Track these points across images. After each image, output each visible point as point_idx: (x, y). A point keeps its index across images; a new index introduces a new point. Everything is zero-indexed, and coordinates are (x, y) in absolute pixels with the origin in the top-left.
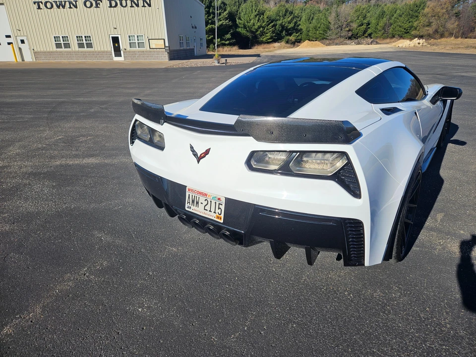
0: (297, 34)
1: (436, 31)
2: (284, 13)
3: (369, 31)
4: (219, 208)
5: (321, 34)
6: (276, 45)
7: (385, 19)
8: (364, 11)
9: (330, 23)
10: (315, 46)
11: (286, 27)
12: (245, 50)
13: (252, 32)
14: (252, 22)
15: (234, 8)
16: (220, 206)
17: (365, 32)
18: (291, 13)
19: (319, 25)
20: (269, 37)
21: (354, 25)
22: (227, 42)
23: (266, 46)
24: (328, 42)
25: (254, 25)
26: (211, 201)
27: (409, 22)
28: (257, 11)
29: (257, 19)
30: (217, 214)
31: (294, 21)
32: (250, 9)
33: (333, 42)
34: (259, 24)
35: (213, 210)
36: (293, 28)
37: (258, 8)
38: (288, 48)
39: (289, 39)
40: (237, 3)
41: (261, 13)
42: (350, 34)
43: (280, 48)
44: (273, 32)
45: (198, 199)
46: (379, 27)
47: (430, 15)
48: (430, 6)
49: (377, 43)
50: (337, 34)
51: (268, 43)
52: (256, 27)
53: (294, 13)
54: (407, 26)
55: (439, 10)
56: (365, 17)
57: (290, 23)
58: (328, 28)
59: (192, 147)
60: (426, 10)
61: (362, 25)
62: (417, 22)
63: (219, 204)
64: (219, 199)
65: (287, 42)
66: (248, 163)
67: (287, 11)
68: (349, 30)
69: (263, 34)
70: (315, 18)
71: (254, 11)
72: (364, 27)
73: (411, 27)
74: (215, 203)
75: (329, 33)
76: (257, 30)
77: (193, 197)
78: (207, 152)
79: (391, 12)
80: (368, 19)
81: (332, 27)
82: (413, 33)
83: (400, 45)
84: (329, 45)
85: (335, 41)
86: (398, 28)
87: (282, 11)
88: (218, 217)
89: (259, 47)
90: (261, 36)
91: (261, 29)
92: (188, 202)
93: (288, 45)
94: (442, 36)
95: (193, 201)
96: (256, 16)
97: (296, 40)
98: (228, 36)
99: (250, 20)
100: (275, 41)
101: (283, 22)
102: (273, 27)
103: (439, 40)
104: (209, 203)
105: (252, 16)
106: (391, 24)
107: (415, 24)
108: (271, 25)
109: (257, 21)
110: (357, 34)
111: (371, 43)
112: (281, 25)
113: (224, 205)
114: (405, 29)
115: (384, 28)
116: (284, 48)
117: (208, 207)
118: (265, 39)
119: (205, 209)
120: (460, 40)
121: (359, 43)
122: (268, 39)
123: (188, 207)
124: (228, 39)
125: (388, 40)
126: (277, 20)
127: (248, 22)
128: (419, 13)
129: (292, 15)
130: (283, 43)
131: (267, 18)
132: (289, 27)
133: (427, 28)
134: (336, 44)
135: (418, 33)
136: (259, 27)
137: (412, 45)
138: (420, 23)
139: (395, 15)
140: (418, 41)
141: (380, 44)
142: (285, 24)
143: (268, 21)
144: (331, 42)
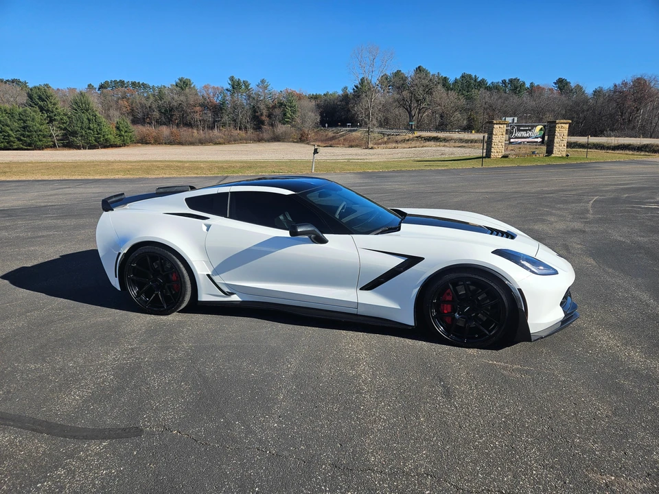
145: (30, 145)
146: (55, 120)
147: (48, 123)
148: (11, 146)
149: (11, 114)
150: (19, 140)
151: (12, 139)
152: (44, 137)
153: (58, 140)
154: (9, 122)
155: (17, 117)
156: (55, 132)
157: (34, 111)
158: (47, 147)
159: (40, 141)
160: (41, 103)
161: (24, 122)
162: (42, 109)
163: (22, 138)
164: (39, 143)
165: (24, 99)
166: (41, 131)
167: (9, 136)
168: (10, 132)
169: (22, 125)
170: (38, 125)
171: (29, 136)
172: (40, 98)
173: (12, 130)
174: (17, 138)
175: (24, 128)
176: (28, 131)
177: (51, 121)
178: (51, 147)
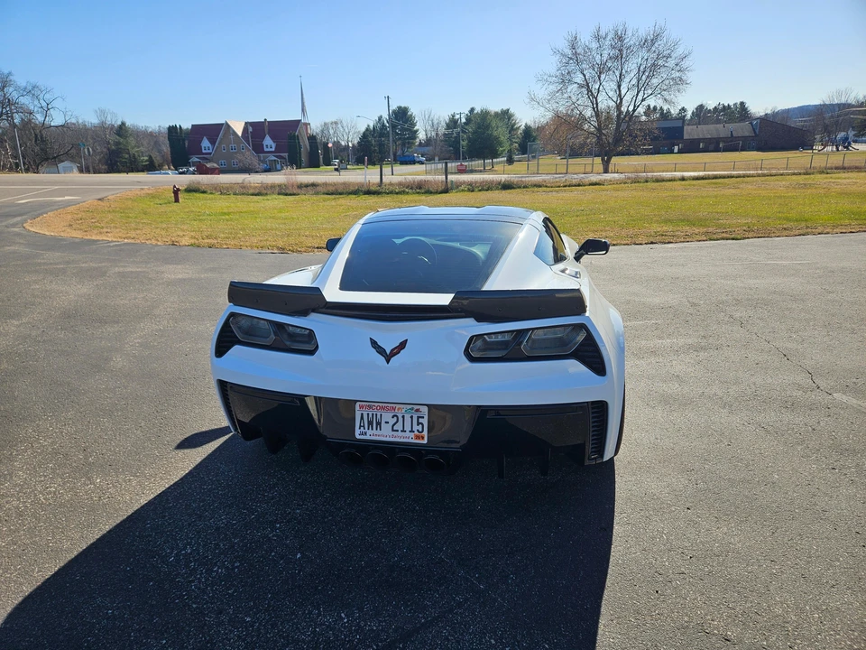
4: (418, 424)
16: (421, 420)
26: (403, 417)
30: (416, 433)
35: (408, 428)
45: (379, 416)
59: (374, 343)
63: (418, 418)
64: (417, 410)
66: (467, 353)
74: (412, 417)
77: (370, 416)
78: (403, 345)
88: (417, 437)
92: (360, 426)
95: (370, 423)
104: (401, 419)
113: (426, 417)
117: (399, 426)
119: (393, 430)
123: (362, 434)
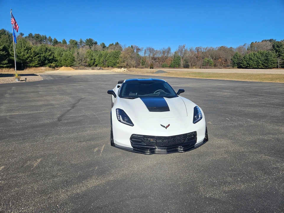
0: (56, 63)
1: (127, 65)
2: (45, 50)
3: (96, 63)
5: (69, 63)
6: (43, 68)
7: (103, 58)
8: (91, 53)
9: (74, 57)
10: (69, 70)
11: (48, 58)
12: (20, 71)
13: (23, 60)
14: (22, 53)
15: (6, 44)
17: (94, 63)
18: (50, 50)
19: (67, 58)
20: (37, 63)
21: (88, 60)
22: (5, 66)
23: (34, 68)
24: (75, 68)
25: (24, 55)
27: (115, 60)
28: (26, 47)
29: (26, 51)
31: (52, 55)
32: (20, 46)
33: (79, 68)
34: (28, 55)
36: (53, 59)
37: (26, 46)
38: (51, 70)
39: (50, 65)
40: (9, 41)
41: (28, 49)
42: (87, 64)
43: (46, 70)
44: (39, 60)
46: (101, 62)
47: (123, 57)
48: (123, 53)
49: (103, 69)
50: (80, 63)
51: (36, 67)
52: (26, 57)
53: (51, 50)
54: (114, 61)
55: (127, 55)
56: (92, 56)
57: (50, 55)
58: (74, 60)
60: (121, 55)
61: (92, 60)
62: (118, 60)
65: (50, 67)
67: (47, 49)
68: (86, 62)
69: (31, 61)
70: (64, 54)
71: (23, 47)
72: (93, 61)
73: (116, 62)
75: (75, 63)
76: (27, 59)
79: (105, 54)
80: (94, 57)
81: (76, 60)
82: (118, 65)
83: (116, 71)
84: (76, 69)
85: (80, 67)
86: (110, 63)
87: (44, 48)
89: (30, 69)
90: (30, 62)
91: (30, 58)
93: (51, 69)
94: (130, 67)
96: (25, 50)
97: (55, 66)
98: (6, 62)
99: (21, 52)
100: (41, 66)
101: (45, 55)
102: (38, 57)
103: (130, 69)
105: (22, 50)
106: (106, 60)
107: (118, 61)
108: (37, 56)
109: (26, 53)
110: (90, 64)
111: (100, 69)
112: (44, 57)
114: (113, 63)
115: (103, 62)
116: (49, 70)
118: (34, 64)
120: (138, 69)
121: (93, 69)
122: (36, 65)
124: (6, 64)
125: (107, 68)
126: (41, 54)
127: (19, 54)
128: (118, 56)
129: (51, 52)
130: (47, 68)
131: (34, 52)
132: (50, 58)
133: (123, 63)
134: (81, 69)
135: (119, 65)
136: (28, 57)
137: (122, 71)
138: (120, 60)
139: (107, 56)
140: (124, 69)
141: (104, 70)
142: (46, 57)
143: (34, 54)
144: (77, 68)
145: (267, 67)
146: (281, 56)
147: (277, 57)
148: (258, 67)
149: (262, 54)
150: (263, 64)
151: (260, 64)
152: (274, 63)
153: (280, 65)
154: (261, 58)
155: (264, 55)
156: (279, 61)
157: (273, 52)
158: (274, 68)
159: (271, 65)
160: (277, 49)
161: (267, 57)
162: (277, 51)
163: (264, 64)
164: (271, 66)
165: (270, 47)
166: (273, 61)
167: (259, 63)
168: (260, 62)
169: (266, 58)
170: (272, 58)
171: (267, 63)
172: (278, 47)
173: (261, 60)
174: (262, 64)
175: (266, 59)
176: (267, 61)
177: (279, 56)
178: (276, 68)
